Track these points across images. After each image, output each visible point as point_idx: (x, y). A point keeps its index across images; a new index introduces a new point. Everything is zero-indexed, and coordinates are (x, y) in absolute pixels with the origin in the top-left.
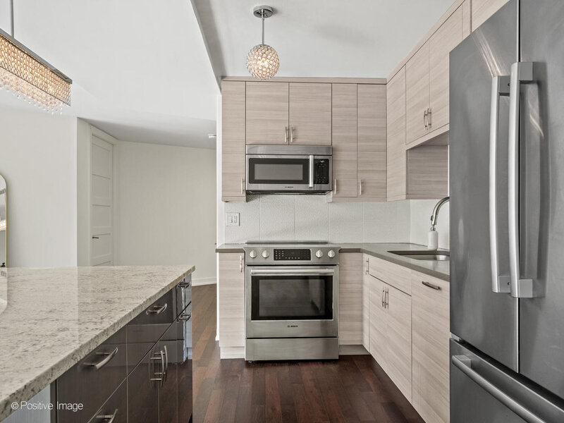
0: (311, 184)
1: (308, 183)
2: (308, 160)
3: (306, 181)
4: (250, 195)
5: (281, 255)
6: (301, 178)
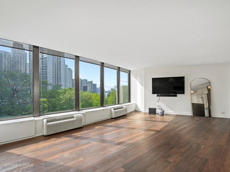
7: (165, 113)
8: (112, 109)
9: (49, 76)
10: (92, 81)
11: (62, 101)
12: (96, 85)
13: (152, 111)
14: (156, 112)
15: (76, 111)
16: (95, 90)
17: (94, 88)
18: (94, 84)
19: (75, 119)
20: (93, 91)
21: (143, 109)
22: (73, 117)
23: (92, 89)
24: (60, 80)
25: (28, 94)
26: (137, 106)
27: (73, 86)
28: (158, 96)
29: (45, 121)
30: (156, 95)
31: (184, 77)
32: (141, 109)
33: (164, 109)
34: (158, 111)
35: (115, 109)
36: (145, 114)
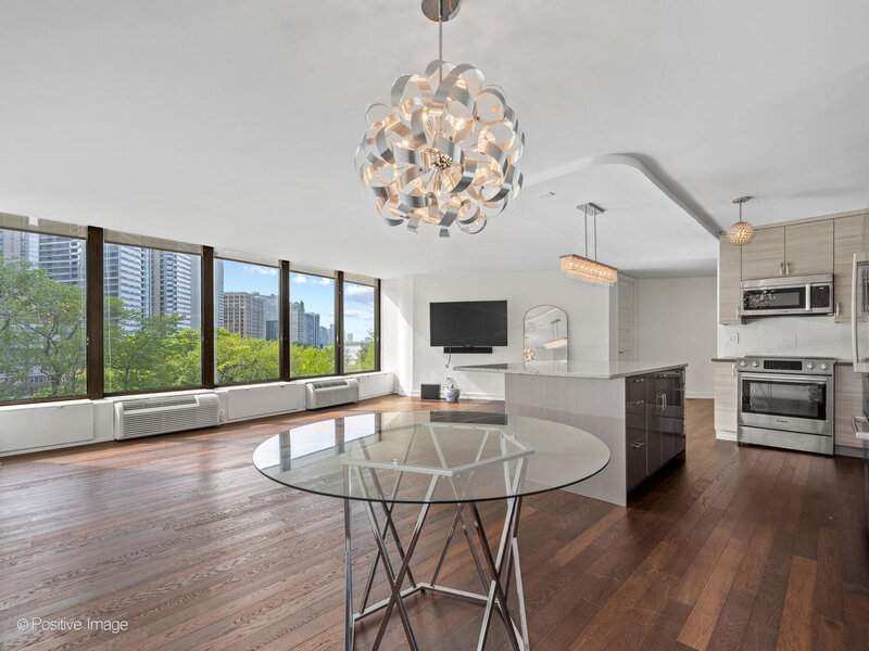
0: (808, 307)
1: (804, 307)
2: (804, 288)
3: (802, 305)
4: (745, 320)
5: (771, 364)
6: (797, 303)
7: (460, 397)
8: (310, 386)
9: (125, 278)
10: (302, 303)
11: (177, 378)
12: (318, 317)
13: (430, 393)
14: (442, 396)
15: (204, 388)
16: (316, 336)
17: (310, 327)
18: (309, 316)
19: (198, 404)
20: (304, 341)
21: (410, 389)
22: (194, 402)
23: (304, 333)
24: (171, 296)
25: (35, 352)
26: (396, 382)
27: (226, 322)
28: (446, 351)
29: (119, 406)
30: (442, 348)
31: (506, 302)
32: (405, 390)
33: (459, 386)
34: (445, 393)
35: (317, 386)
36: (414, 399)
